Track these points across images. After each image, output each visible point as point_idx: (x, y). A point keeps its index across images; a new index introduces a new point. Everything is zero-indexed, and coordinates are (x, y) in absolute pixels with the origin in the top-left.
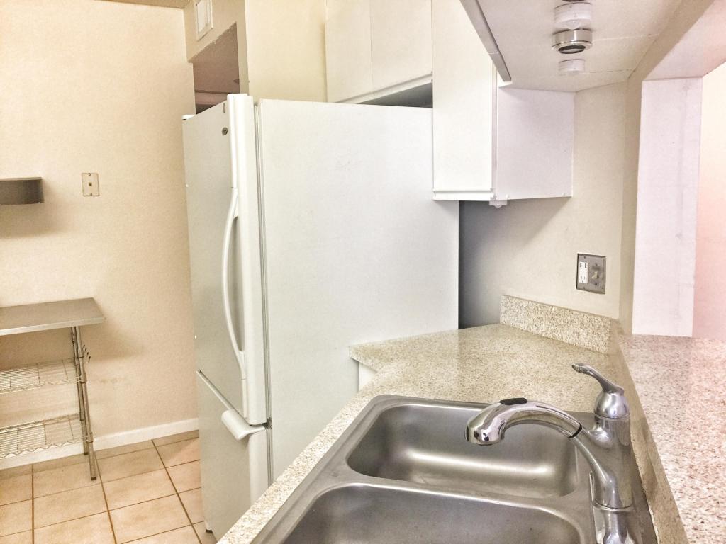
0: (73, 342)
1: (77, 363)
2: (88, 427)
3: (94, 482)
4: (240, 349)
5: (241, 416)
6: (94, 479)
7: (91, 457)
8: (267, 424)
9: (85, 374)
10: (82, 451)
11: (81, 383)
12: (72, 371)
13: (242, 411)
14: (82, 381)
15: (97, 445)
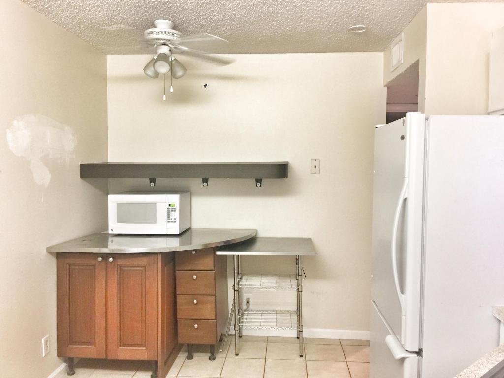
0: (297, 264)
1: (298, 278)
2: (300, 321)
3: (301, 358)
4: (402, 292)
5: (400, 342)
6: (301, 356)
7: (301, 341)
8: (419, 353)
9: (302, 286)
10: (296, 335)
11: (299, 292)
12: (295, 283)
13: (401, 338)
14: (300, 291)
15: (306, 334)
